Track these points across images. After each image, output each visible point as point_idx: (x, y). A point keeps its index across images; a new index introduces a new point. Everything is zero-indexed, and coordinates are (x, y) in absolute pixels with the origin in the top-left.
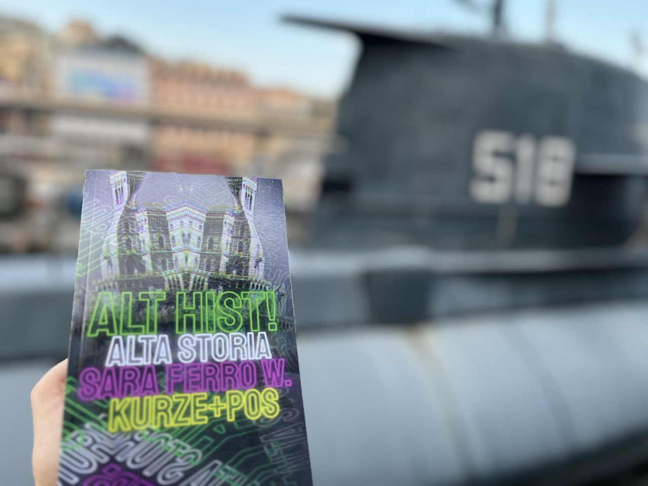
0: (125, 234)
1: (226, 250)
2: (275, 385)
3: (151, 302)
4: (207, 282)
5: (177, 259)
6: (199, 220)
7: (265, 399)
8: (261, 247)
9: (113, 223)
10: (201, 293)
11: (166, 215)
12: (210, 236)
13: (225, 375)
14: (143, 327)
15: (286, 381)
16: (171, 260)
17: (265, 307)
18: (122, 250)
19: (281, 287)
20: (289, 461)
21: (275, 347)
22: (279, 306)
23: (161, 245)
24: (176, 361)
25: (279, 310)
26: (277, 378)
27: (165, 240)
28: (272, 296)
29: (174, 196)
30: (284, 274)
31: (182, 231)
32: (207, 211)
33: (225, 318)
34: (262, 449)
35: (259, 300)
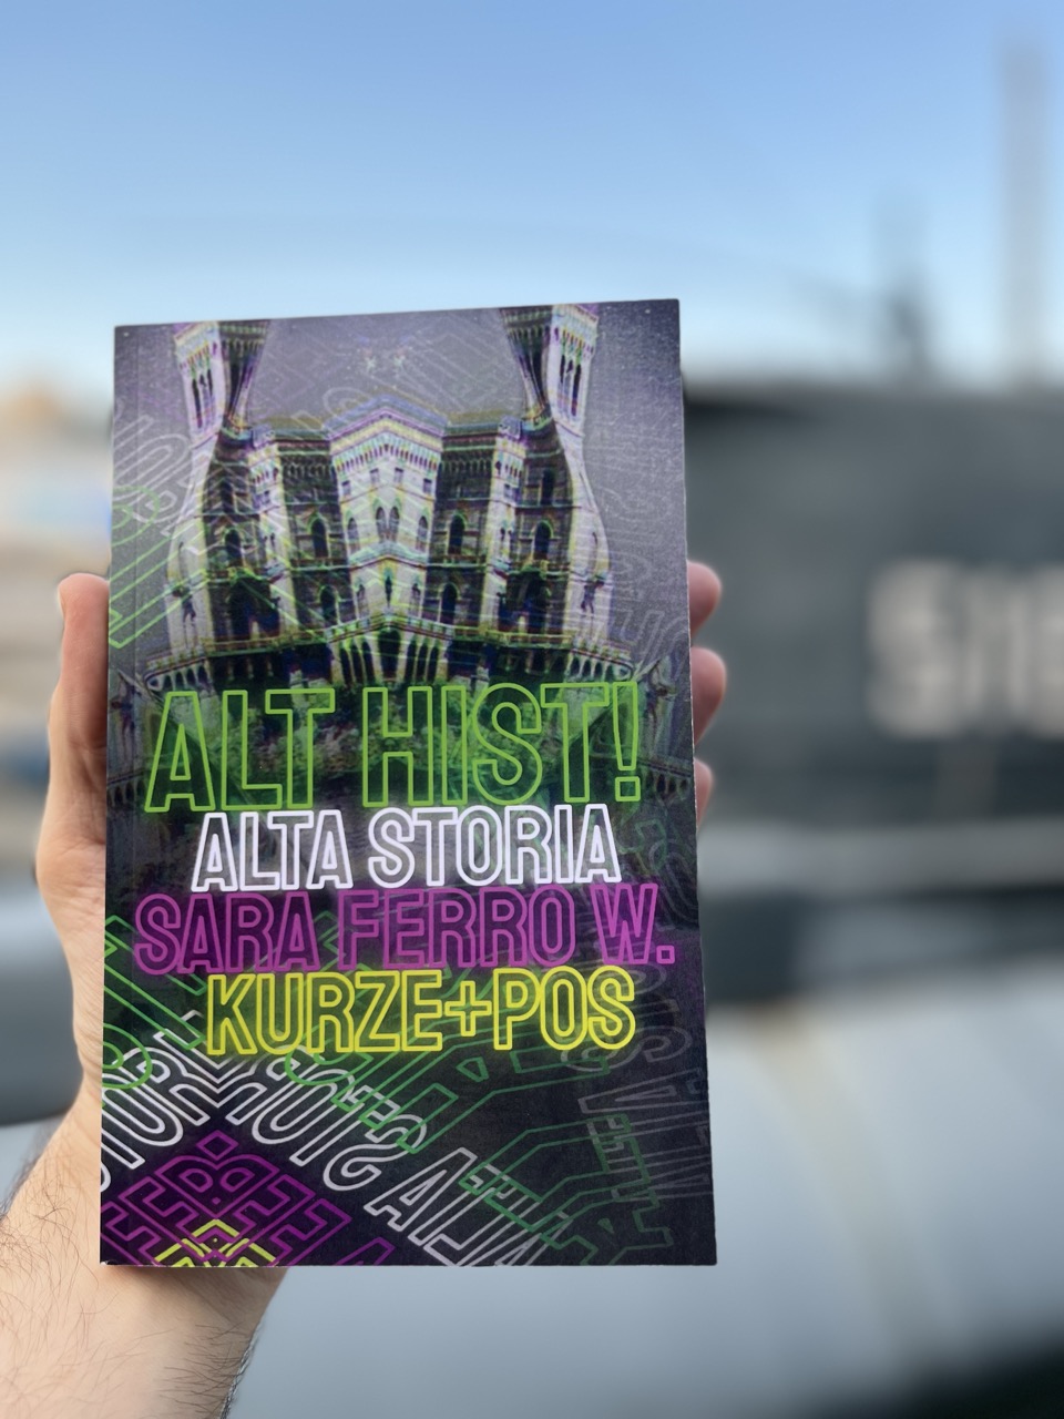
0: (222, 520)
1: (501, 554)
2: (626, 959)
3: (296, 717)
4: (445, 656)
5: (362, 589)
6: (422, 462)
7: (597, 995)
8: (603, 539)
9: (190, 486)
10: (429, 690)
11: (331, 453)
12: (455, 513)
13: (491, 925)
14: (278, 787)
15: (660, 949)
16: (347, 594)
17: (608, 730)
18: (217, 567)
19: (660, 667)
20: (652, 1171)
21: (631, 849)
22: (651, 728)
23: (320, 549)
24: (363, 881)
25: (649, 738)
26: (633, 938)
27: (328, 532)
28: (631, 696)
29: (350, 389)
30: (669, 626)
31: (377, 501)
32: (447, 429)
33: (494, 762)
34: (583, 1130)
35: (591, 709)
